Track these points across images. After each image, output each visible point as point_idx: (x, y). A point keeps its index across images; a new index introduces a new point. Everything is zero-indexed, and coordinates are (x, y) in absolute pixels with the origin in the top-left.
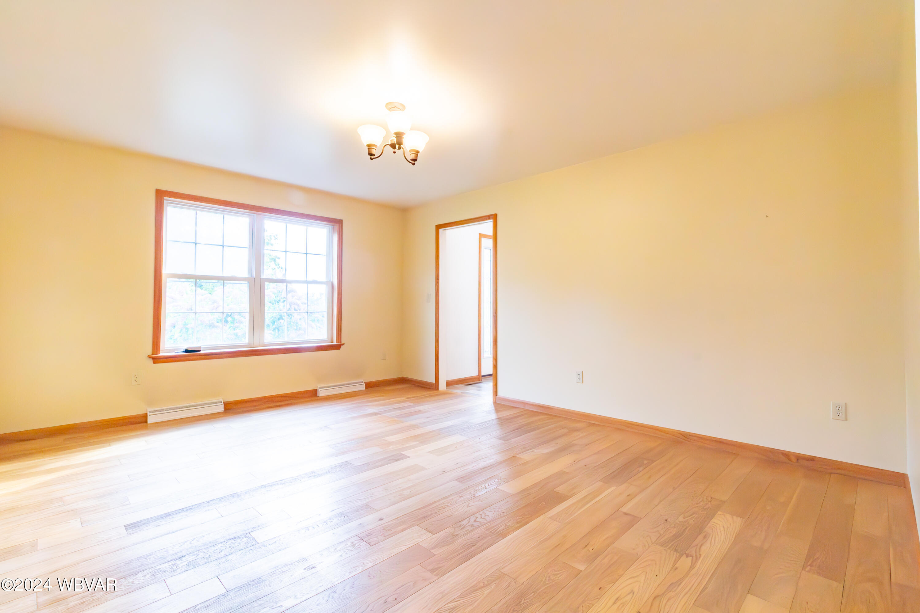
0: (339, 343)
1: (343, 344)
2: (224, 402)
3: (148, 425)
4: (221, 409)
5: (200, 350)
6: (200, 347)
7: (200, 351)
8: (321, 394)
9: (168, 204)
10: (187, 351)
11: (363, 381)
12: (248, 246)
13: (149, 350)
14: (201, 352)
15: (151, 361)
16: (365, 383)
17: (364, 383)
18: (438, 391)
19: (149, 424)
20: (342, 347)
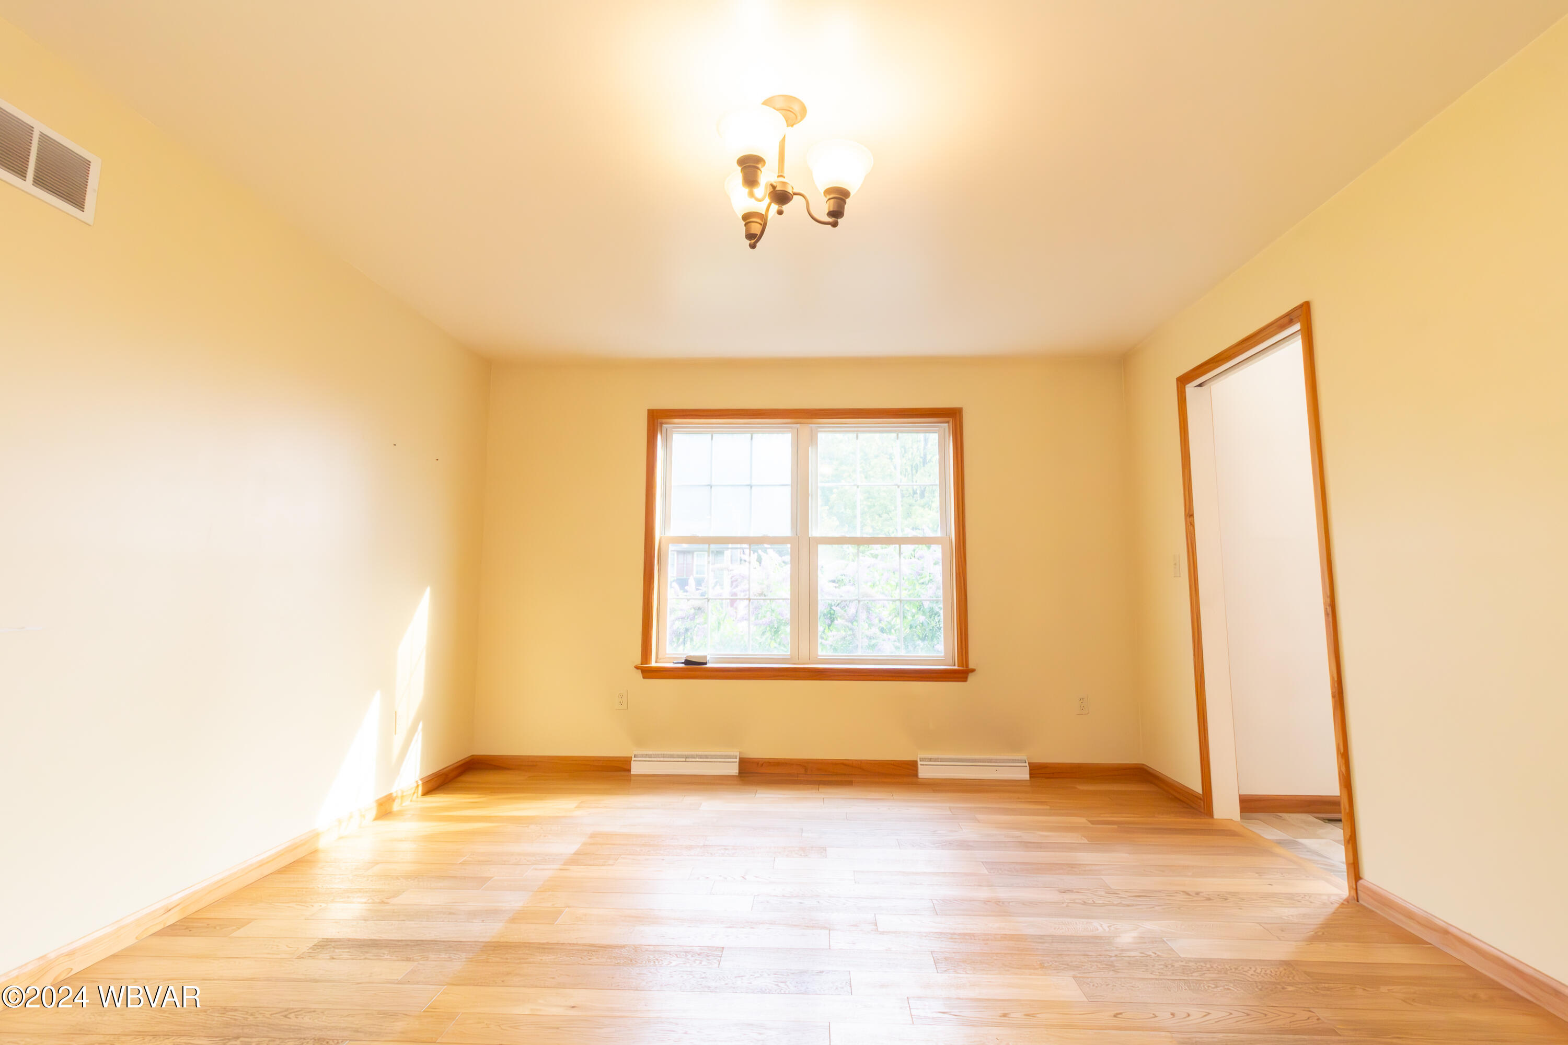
0: (963, 667)
1: (973, 671)
2: (740, 758)
3: (633, 778)
4: (734, 770)
5: (705, 662)
6: (705, 657)
7: (705, 664)
8: (925, 772)
9: (673, 429)
10: (687, 662)
11: (1025, 758)
12: (789, 482)
13: (636, 657)
14: (708, 665)
15: (639, 674)
16: (1029, 763)
17: (1027, 764)
18: (1210, 821)
19: (633, 775)
20: (971, 677)
